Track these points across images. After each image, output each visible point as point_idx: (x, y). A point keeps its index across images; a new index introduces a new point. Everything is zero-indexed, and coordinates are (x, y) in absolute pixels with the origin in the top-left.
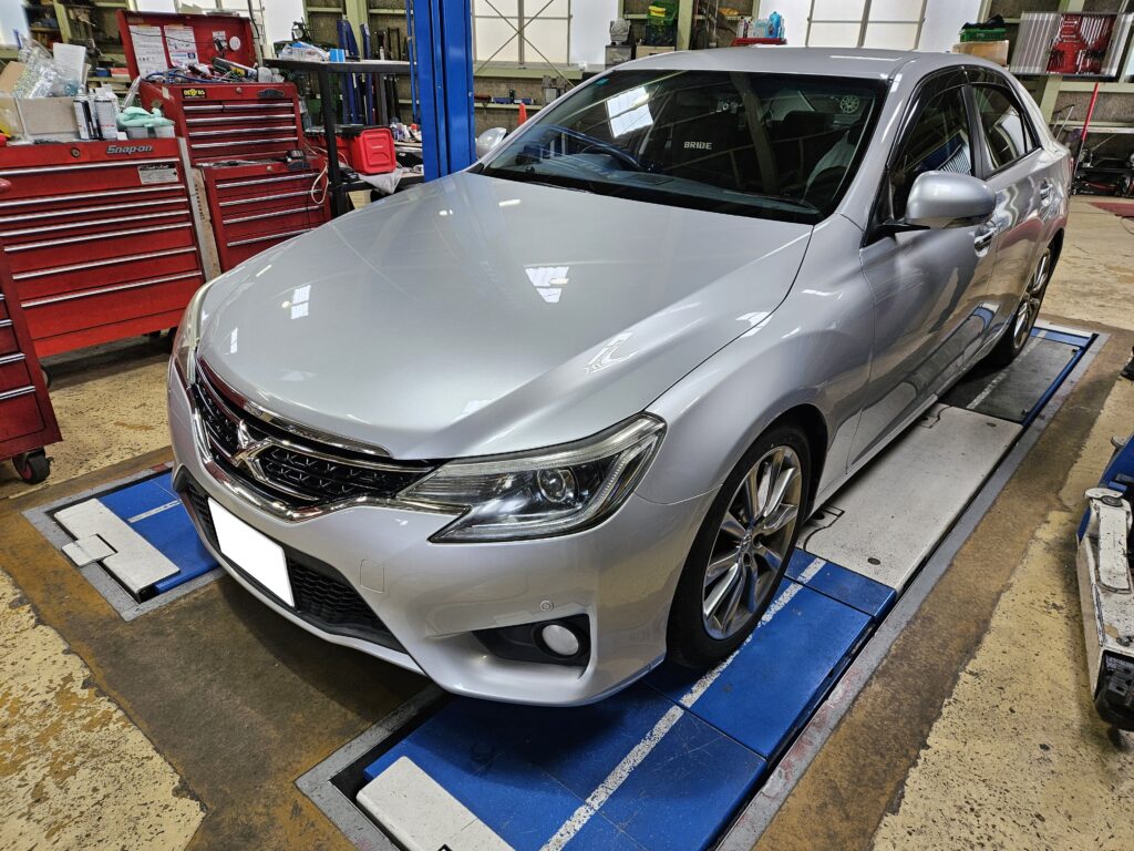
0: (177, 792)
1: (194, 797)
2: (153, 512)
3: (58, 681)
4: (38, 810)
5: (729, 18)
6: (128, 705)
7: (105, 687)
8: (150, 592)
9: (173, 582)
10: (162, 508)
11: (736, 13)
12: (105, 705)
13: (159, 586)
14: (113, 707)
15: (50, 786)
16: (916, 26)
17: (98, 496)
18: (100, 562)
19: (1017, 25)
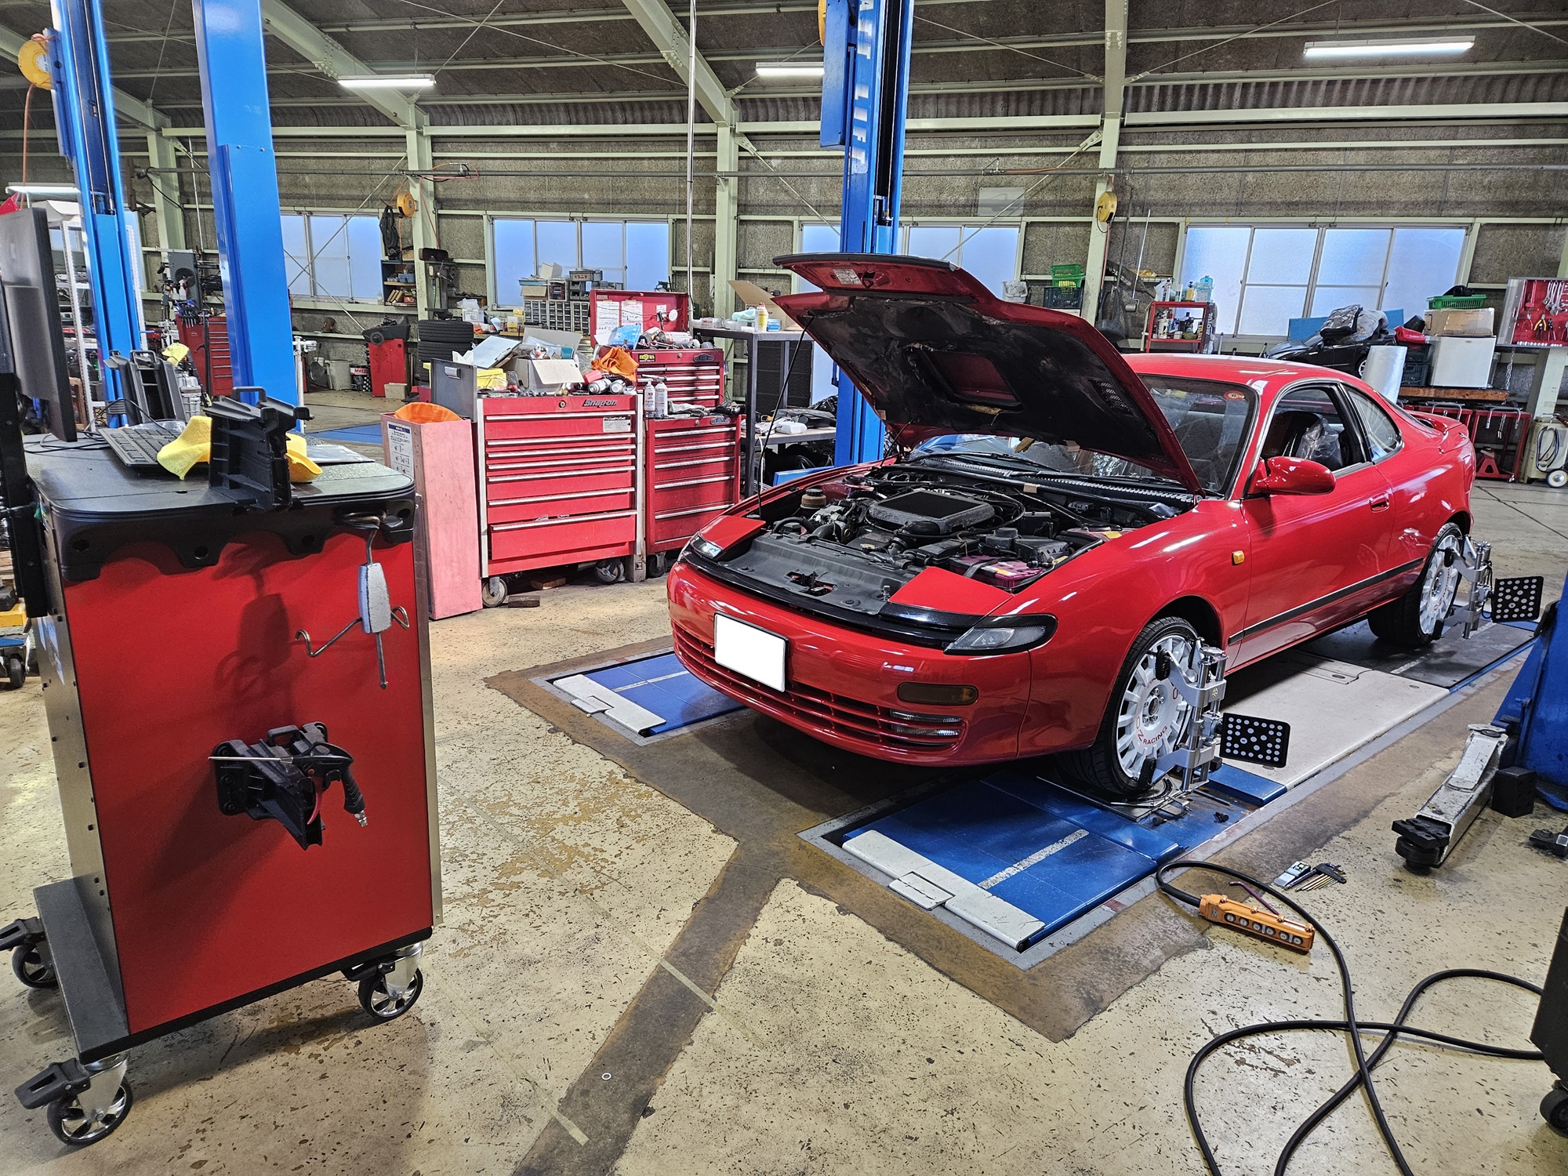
0: (713, 831)
1: (727, 834)
2: (629, 687)
3: (604, 773)
4: (623, 830)
5: (1146, 280)
6: (662, 790)
7: (640, 779)
8: (646, 733)
9: (663, 729)
10: (635, 685)
11: (1154, 275)
12: (644, 788)
13: (656, 730)
14: (651, 790)
15: (627, 821)
16: (1378, 291)
17: (584, 673)
18: (603, 712)
19: (1504, 290)
